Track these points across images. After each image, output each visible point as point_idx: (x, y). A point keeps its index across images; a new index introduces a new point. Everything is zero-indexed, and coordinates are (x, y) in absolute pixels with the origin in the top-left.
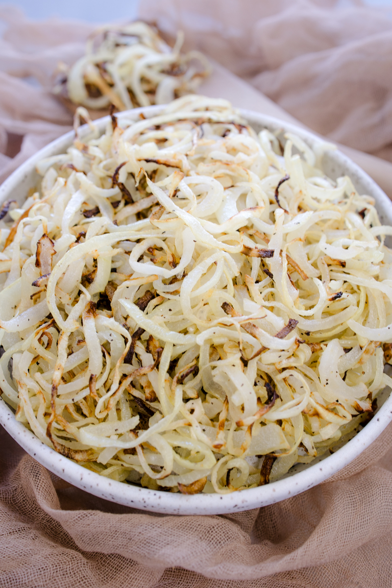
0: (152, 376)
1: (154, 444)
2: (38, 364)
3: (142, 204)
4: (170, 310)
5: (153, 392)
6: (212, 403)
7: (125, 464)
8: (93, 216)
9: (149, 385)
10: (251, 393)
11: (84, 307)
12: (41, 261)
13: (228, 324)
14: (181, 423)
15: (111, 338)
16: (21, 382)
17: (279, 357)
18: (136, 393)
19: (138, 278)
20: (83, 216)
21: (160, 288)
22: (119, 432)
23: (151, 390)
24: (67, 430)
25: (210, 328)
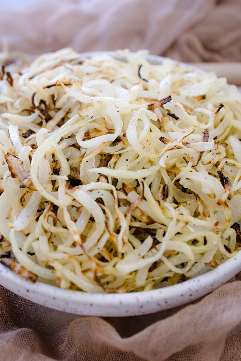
0: (143, 206)
1: (172, 248)
2: (53, 243)
3: (59, 116)
4: (127, 160)
5: (149, 217)
6: (190, 204)
7: (156, 278)
8: (31, 135)
9: (143, 214)
10: (214, 180)
11: (65, 188)
12: (15, 171)
13: (173, 147)
14: (181, 224)
15: (101, 194)
16: (50, 259)
17: (213, 155)
18: (137, 224)
19: (92, 152)
20: (23, 138)
21: (111, 150)
22: (142, 255)
23: (146, 216)
24: (106, 273)
25: (162, 156)
